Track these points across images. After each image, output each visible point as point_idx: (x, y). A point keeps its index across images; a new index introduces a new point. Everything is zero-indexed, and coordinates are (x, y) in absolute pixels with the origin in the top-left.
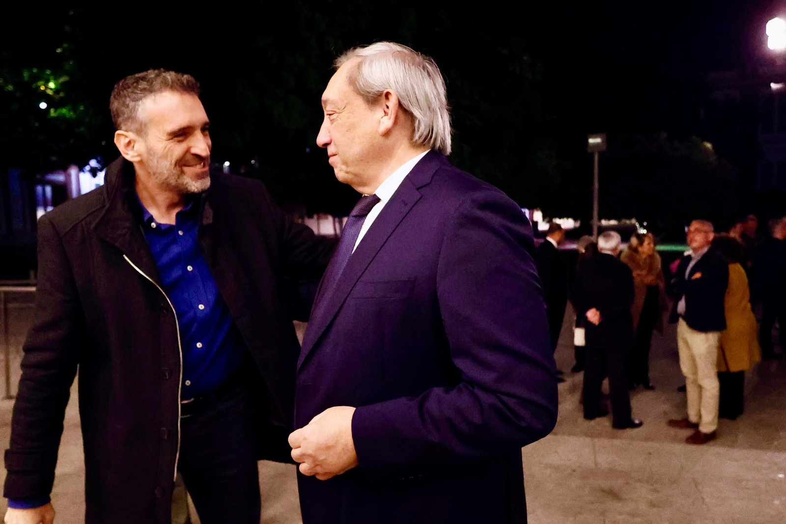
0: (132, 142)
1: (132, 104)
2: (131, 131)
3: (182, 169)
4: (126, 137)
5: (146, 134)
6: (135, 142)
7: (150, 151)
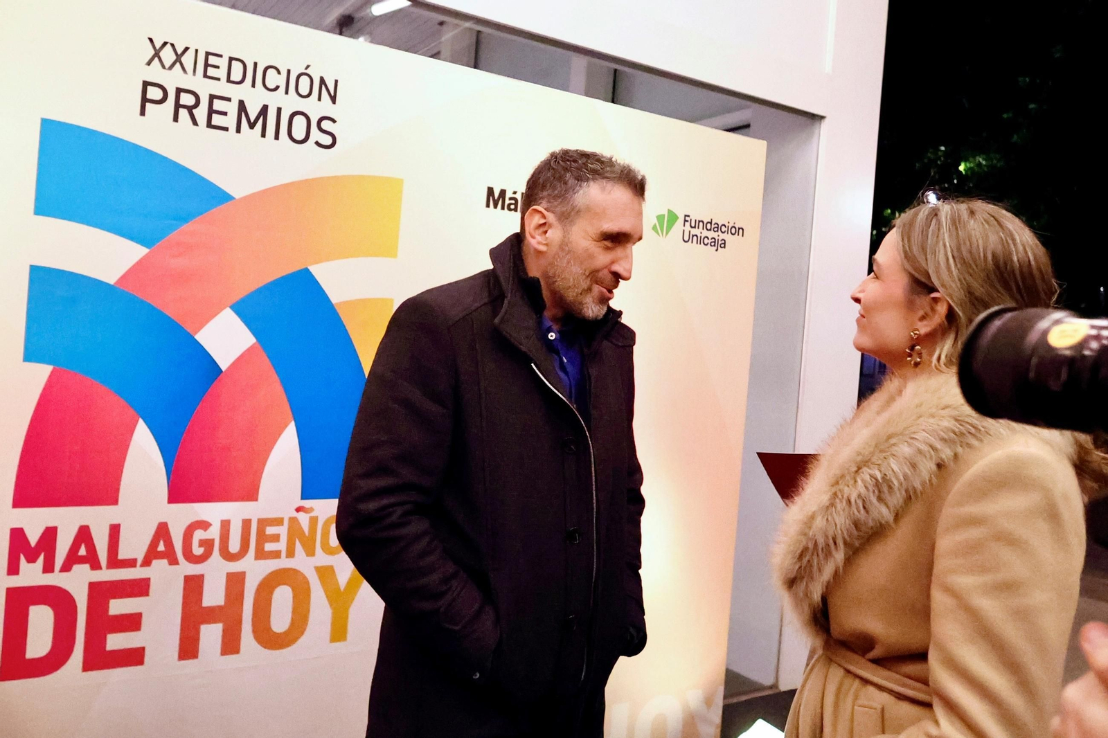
0: (547, 225)
1: (572, 181)
2: (553, 212)
3: (591, 285)
4: (544, 217)
5: (572, 223)
6: (550, 226)
7: (564, 245)
